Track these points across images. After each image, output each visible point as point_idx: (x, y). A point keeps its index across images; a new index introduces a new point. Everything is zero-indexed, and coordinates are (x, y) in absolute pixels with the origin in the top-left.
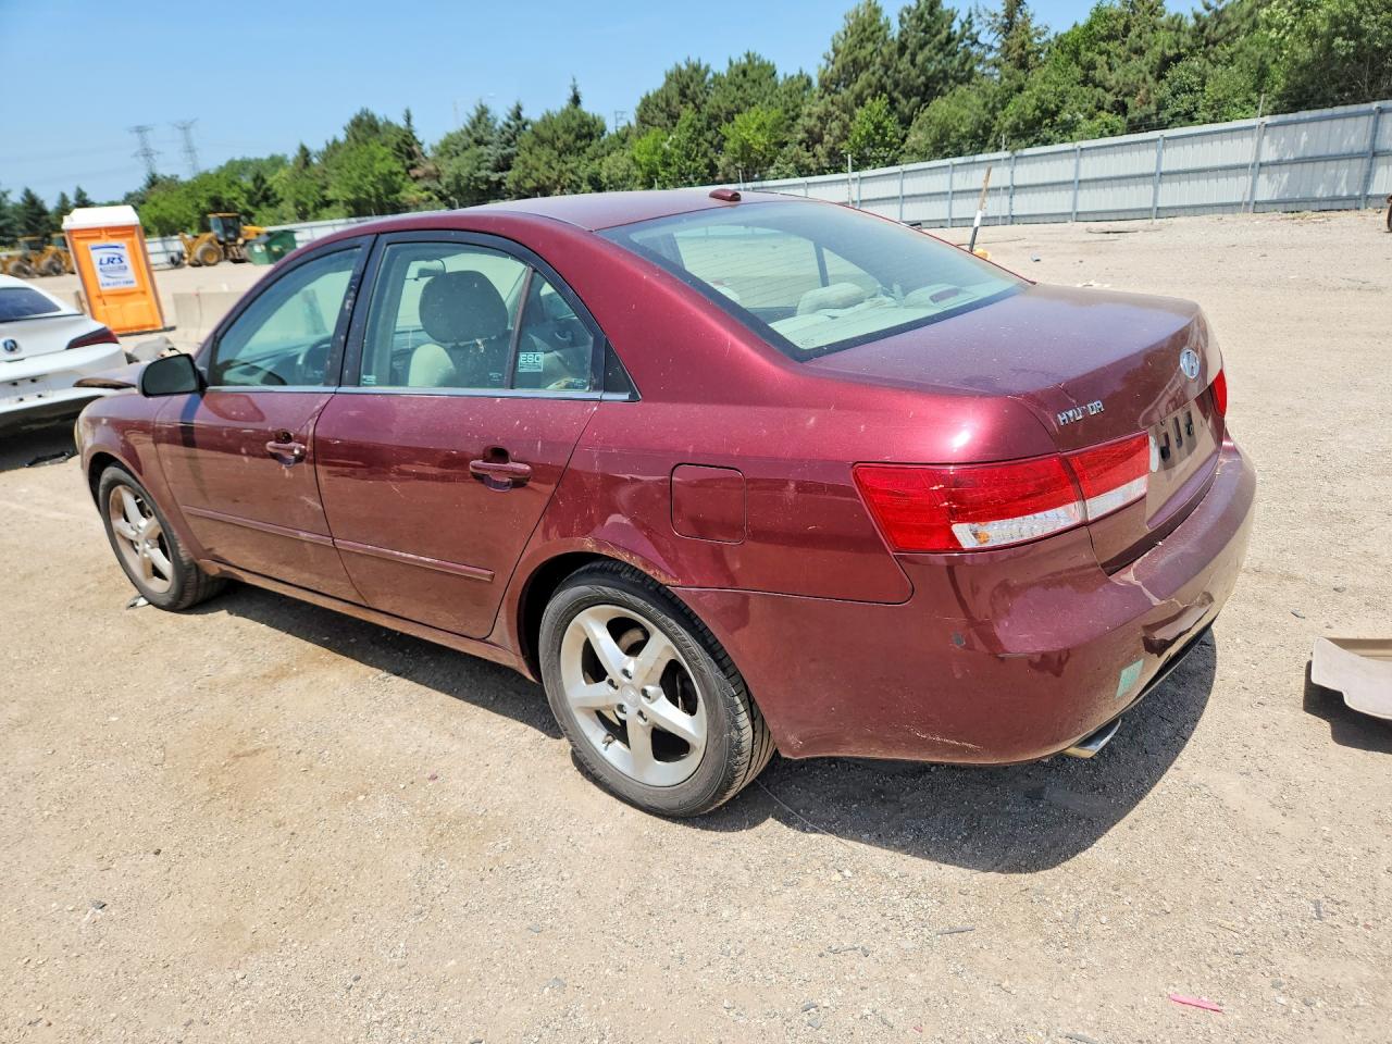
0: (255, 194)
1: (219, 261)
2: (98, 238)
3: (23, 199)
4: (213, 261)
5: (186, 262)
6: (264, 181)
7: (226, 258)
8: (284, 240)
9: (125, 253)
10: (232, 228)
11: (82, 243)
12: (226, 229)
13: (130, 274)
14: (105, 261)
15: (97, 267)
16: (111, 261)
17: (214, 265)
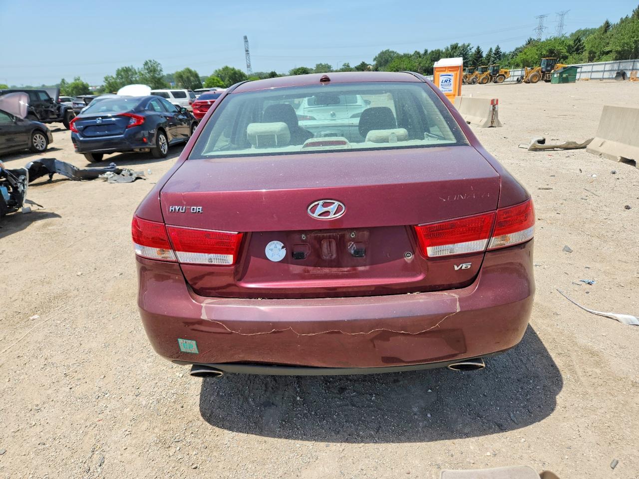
0: (573, 47)
1: (539, 80)
2: (444, 71)
3: (475, 51)
4: (535, 81)
5: (523, 81)
6: (580, 41)
7: (542, 79)
8: (571, 71)
9: (452, 78)
10: (551, 65)
11: (438, 73)
12: (547, 65)
13: (452, 87)
14: (444, 81)
15: (440, 83)
16: (446, 81)
17: (536, 82)
